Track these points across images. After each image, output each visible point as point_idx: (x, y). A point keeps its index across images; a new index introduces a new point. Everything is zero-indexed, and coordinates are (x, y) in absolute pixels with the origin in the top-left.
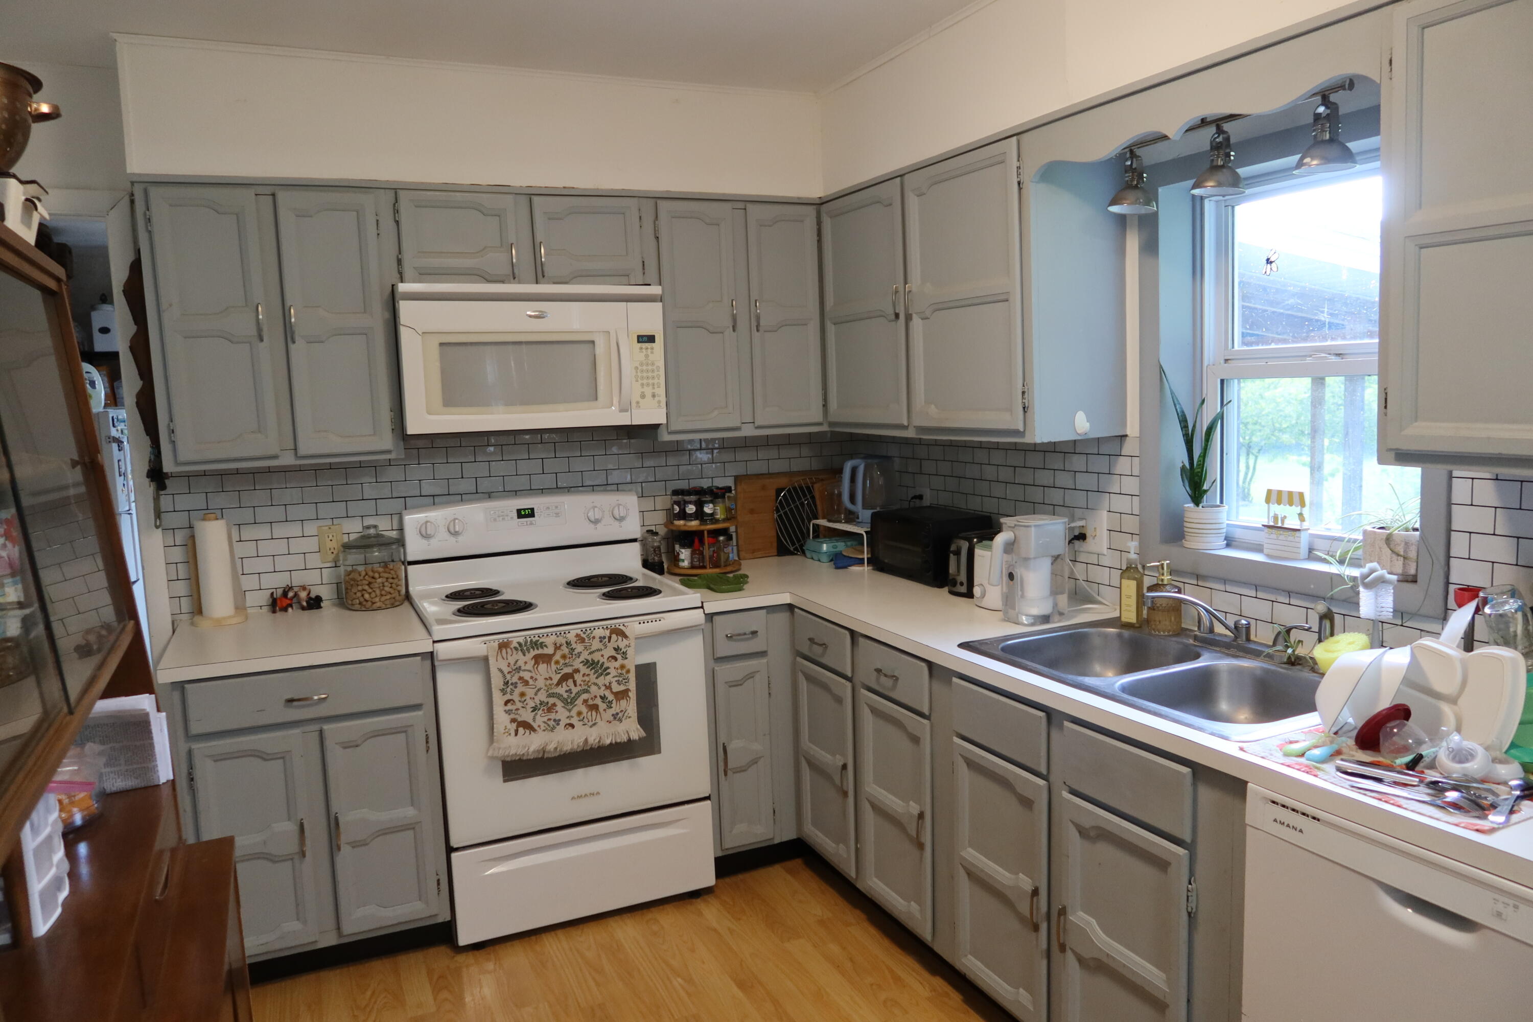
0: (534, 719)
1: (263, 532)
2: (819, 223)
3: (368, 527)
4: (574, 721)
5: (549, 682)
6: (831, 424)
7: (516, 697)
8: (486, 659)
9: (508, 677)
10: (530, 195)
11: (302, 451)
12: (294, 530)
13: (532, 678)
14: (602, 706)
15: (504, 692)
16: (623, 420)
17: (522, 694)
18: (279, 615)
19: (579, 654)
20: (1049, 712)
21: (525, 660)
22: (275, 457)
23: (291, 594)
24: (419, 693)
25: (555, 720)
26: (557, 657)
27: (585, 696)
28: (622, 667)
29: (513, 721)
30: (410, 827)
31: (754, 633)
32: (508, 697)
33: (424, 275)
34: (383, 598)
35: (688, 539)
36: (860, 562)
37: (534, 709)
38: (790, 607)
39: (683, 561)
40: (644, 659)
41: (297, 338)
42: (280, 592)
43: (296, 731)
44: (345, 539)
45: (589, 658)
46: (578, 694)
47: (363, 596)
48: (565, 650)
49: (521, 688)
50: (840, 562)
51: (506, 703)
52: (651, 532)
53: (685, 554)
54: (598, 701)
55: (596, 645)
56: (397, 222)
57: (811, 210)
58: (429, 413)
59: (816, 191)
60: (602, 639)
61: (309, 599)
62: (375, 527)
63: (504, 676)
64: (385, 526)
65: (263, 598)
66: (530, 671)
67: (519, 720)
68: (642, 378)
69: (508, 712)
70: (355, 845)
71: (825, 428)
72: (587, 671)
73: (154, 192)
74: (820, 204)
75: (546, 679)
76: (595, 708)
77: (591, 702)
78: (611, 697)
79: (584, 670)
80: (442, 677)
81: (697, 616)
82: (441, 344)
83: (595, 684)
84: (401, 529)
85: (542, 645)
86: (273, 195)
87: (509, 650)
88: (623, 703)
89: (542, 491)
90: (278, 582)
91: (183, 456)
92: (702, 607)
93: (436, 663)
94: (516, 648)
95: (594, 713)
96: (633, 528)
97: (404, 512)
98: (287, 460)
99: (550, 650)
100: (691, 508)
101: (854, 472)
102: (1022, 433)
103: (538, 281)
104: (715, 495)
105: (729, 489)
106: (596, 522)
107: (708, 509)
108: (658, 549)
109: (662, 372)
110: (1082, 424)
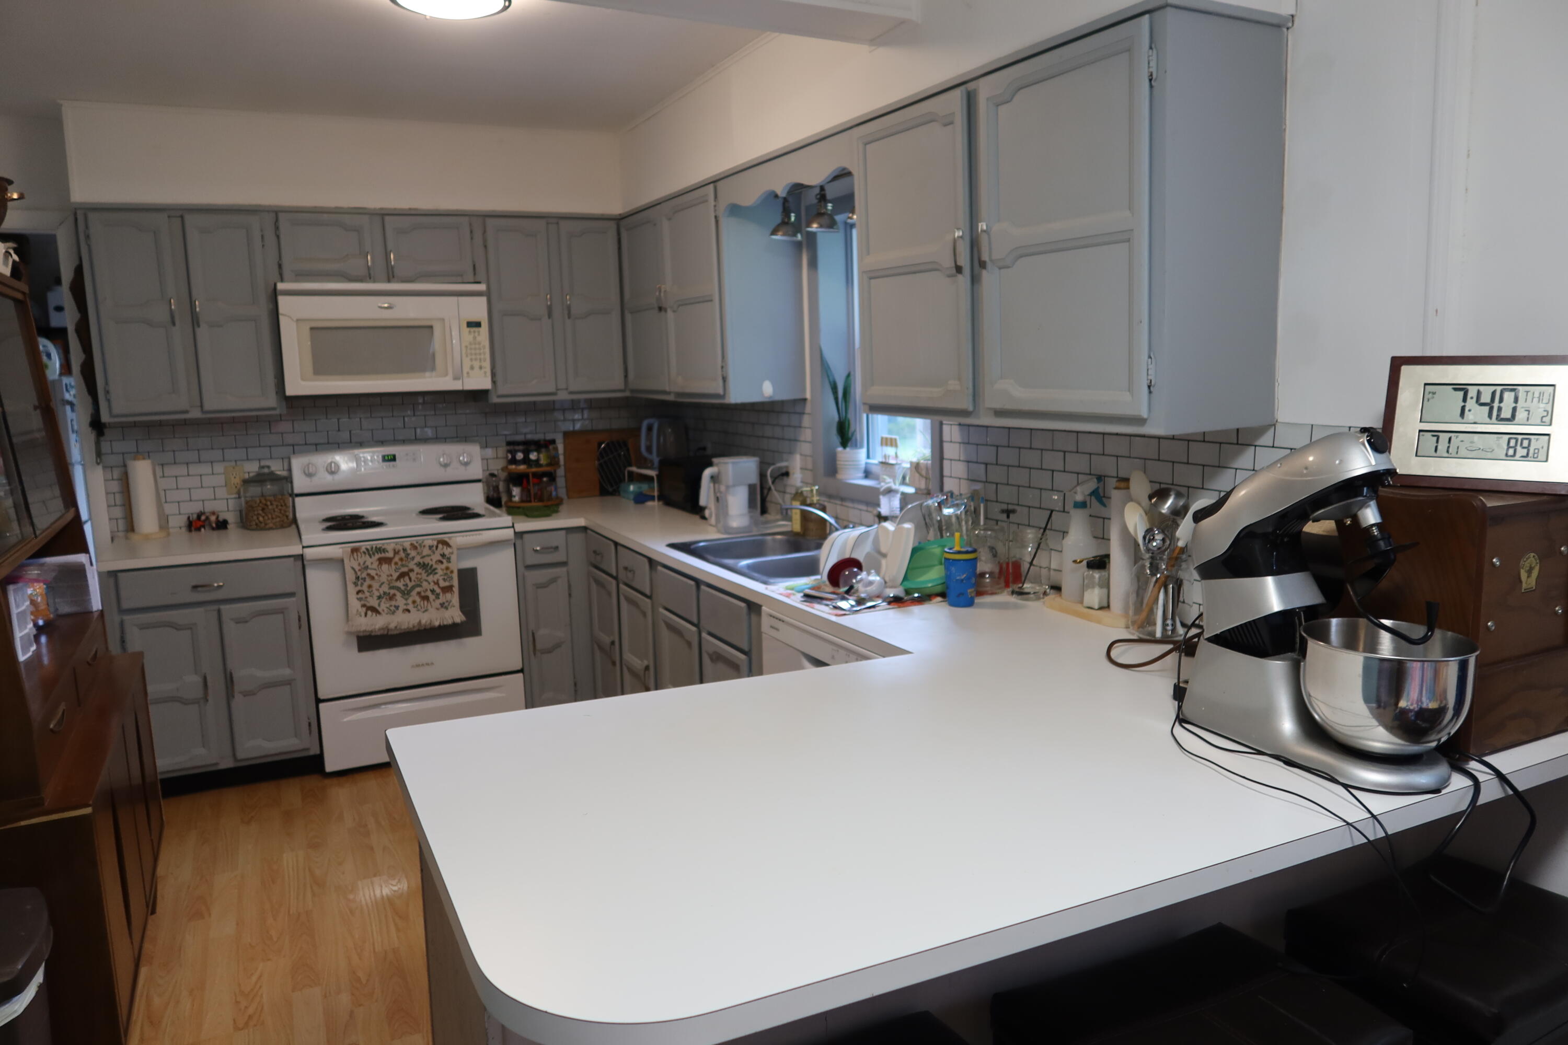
0: (379, 605)
1: (181, 470)
2: (619, 234)
3: (263, 467)
4: (410, 607)
5: (390, 578)
6: (632, 391)
7: (365, 588)
8: (342, 561)
9: (359, 573)
10: (383, 215)
11: (207, 407)
12: (205, 469)
13: (377, 574)
14: (432, 597)
15: (356, 584)
16: (457, 386)
17: (370, 587)
18: (194, 534)
19: (413, 558)
20: (698, 582)
21: (372, 562)
22: (186, 412)
23: (203, 518)
24: (293, 584)
25: (395, 606)
26: (397, 559)
27: (418, 589)
28: (447, 568)
29: (363, 606)
30: (289, 682)
31: (557, 548)
32: (359, 588)
33: (299, 275)
34: (274, 521)
35: (516, 479)
36: (653, 498)
37: (379, 597)
38: (585, 529)
39: (515, 496)
40: (467, 564)
41: (201, 323)
42: (195, 516)
43: (201, 610)
44: (246, 476)
45: (421, 561)
46: (413, 588)
47: (258, 518)
48: (402, 555)
49: (368, 582)
50: (641, 499)
51: (358, 593)
52: (492, 475)
53: (516, 491)
54: (429, 593)
55: (426, 551)
56: (278, 237)
57: (613, 225)
58: (303, 379)
59: (617, 209)
60: (431, 547)
61: (218, 522)
62: (269, 467)
63: (356, 572)
64: (277, 468)
65: (183, 520)
66: (375, 569)
67: (368, 605)
68: (471, 354)
69: (360, 599)
70: (246, 694)
71: (627, 394)
72: (420, 571)
73: (91, 216)
74: (619, 220)
75: (388, 576)
76: (426, 598)
77: (423, 594)
78: (438, 590)
79: (417, 569)
80: (310, 573)
81: (510, 533)
82: (312, 329)
83: (426, 581)
84: (290, 470)
85: (384, 551)
86: (182, 217)
87: (359, 554)
88: (448, 595)
89: (404, 442)
90: (193, 509)
91: (117, 410)
92: (513, 527)
93: (305, 562)
94: (364, 553)
95: (426, 602)
96: (476, 470)
97: (292, 456)
98: (195, 414)
99: (390, 554)
100: (520, 456)
101: (650, 429)
102: (723, 397)
103: (389, 281)
104: (540, 445)
105: (553, 442)
106: (446, 466)
107: (533, 456)
108: (496, 488)
109: (487, 350)
110: (768, 390)
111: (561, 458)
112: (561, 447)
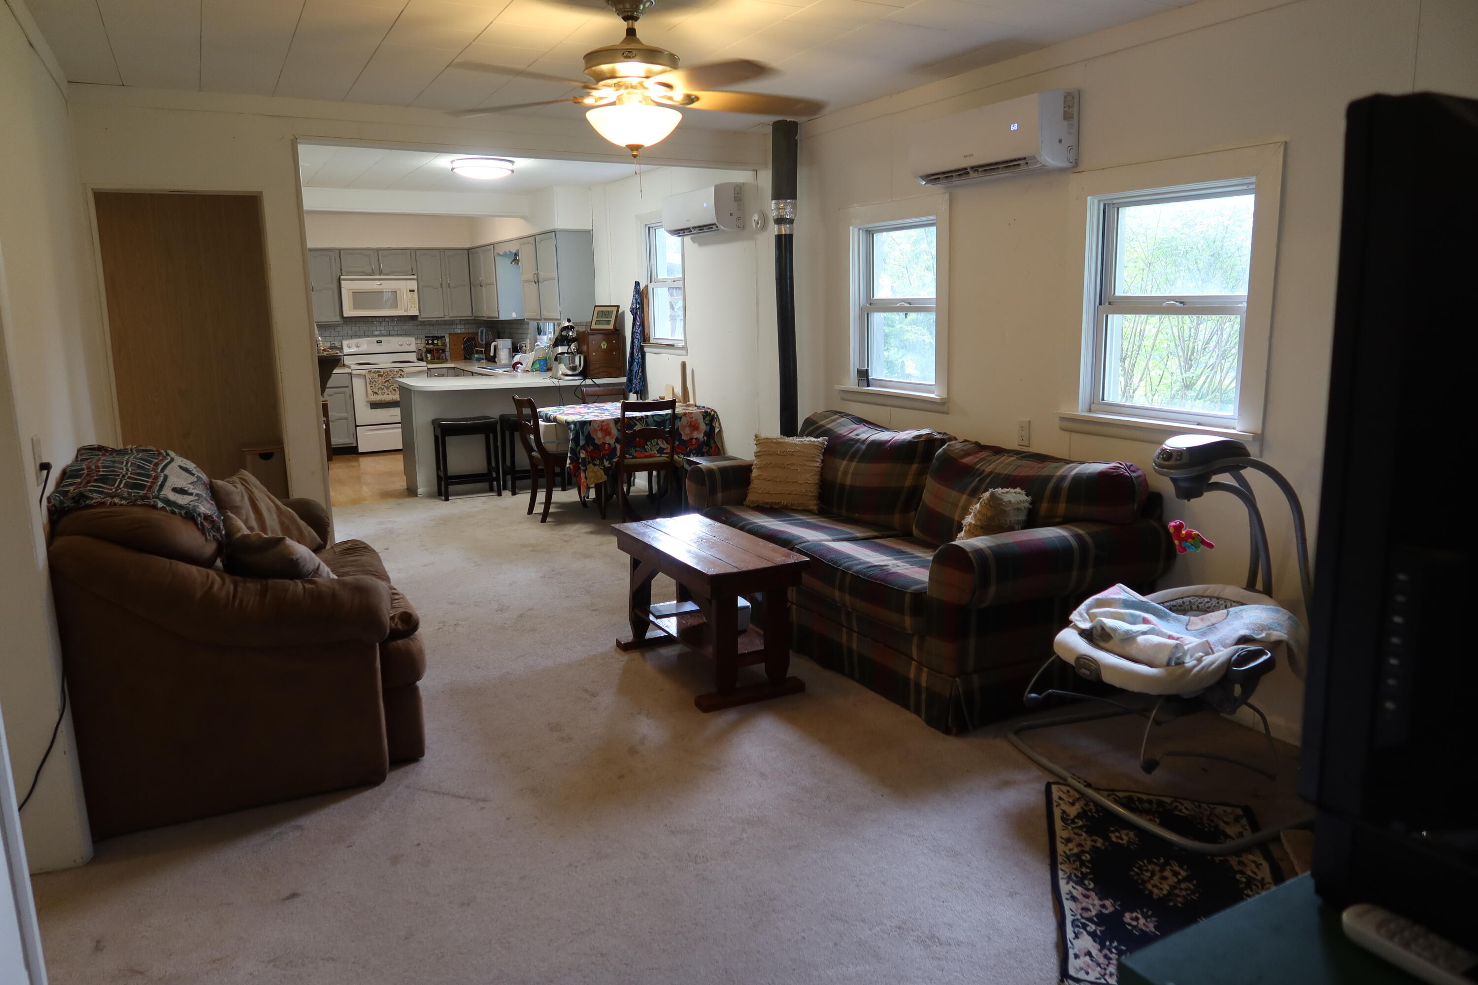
0: (378, 392)
2: (468, 256)
4: (389, 393)
5: (382, 382)
6: (475, 317)
7: (373, 386)
8: (365, 376)
9: (371, 380)
10: (378, 250)
15: (370, 384)
16: (406, 314)
17: (375, 385)
19: (390, 375)
21: (376, 376)
24: (348, 383)
25: (384, 393)
26: (384, 375)
27: (392, 387)
29: (373, 392)
30: (345, 419)
33: (348, 273)
35: (429, 351)
36: (483, 359)
37: (378, 389)
38: (454, 368)
39: (428, 358)
41: (314, 290)
45: (393, 376)
46: (390, 386)
48: (386, 374)
49: (374, 383)
50: (479, 360)
51: (371, 387)
52: (419, 349)
53: (429, 356)
55: (395, 373)
56: (340, 259)
57: (466, 251)
58: (350, 311)
59: (468, 245)
66: (377, 379)
68: (411, 302)
69: (371, 390)
71: (473, 318)
74: (469, 250)
76: (395, 390)
79: (392, 379)
80: (353, 379)
81: (425, 368)
82: (353, 292)
83: (395, 384)
84: (342, 345)
85: (380, 372)
89: (385, 336)
92: (427, 366)
93: (352, 376)
94: (372, 374)
96: (413, 348)
97: (343, 340)
99: (382, 374)
100: (430, 342)
101: (482, 333)
102: (498, 318)
103: (380, 275)
104: (438, 338)
105: (444, 337)
106: (401, 345)
107: (436, 342)
108: (421, 355)
109: (417, 300)
110: (514, 316)
111: (448, 344)
112: (447, 340)
